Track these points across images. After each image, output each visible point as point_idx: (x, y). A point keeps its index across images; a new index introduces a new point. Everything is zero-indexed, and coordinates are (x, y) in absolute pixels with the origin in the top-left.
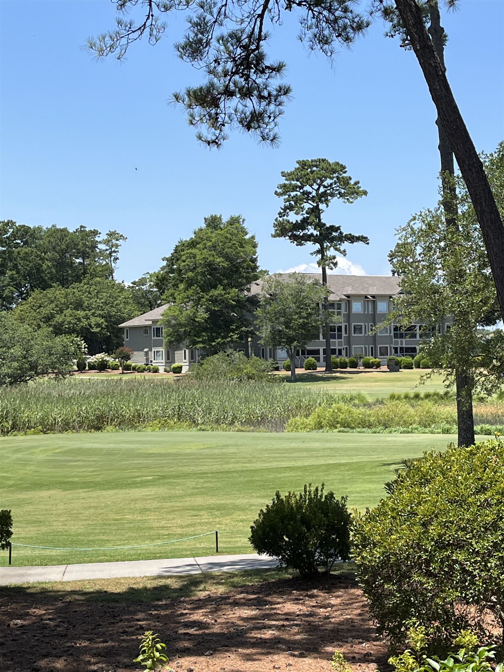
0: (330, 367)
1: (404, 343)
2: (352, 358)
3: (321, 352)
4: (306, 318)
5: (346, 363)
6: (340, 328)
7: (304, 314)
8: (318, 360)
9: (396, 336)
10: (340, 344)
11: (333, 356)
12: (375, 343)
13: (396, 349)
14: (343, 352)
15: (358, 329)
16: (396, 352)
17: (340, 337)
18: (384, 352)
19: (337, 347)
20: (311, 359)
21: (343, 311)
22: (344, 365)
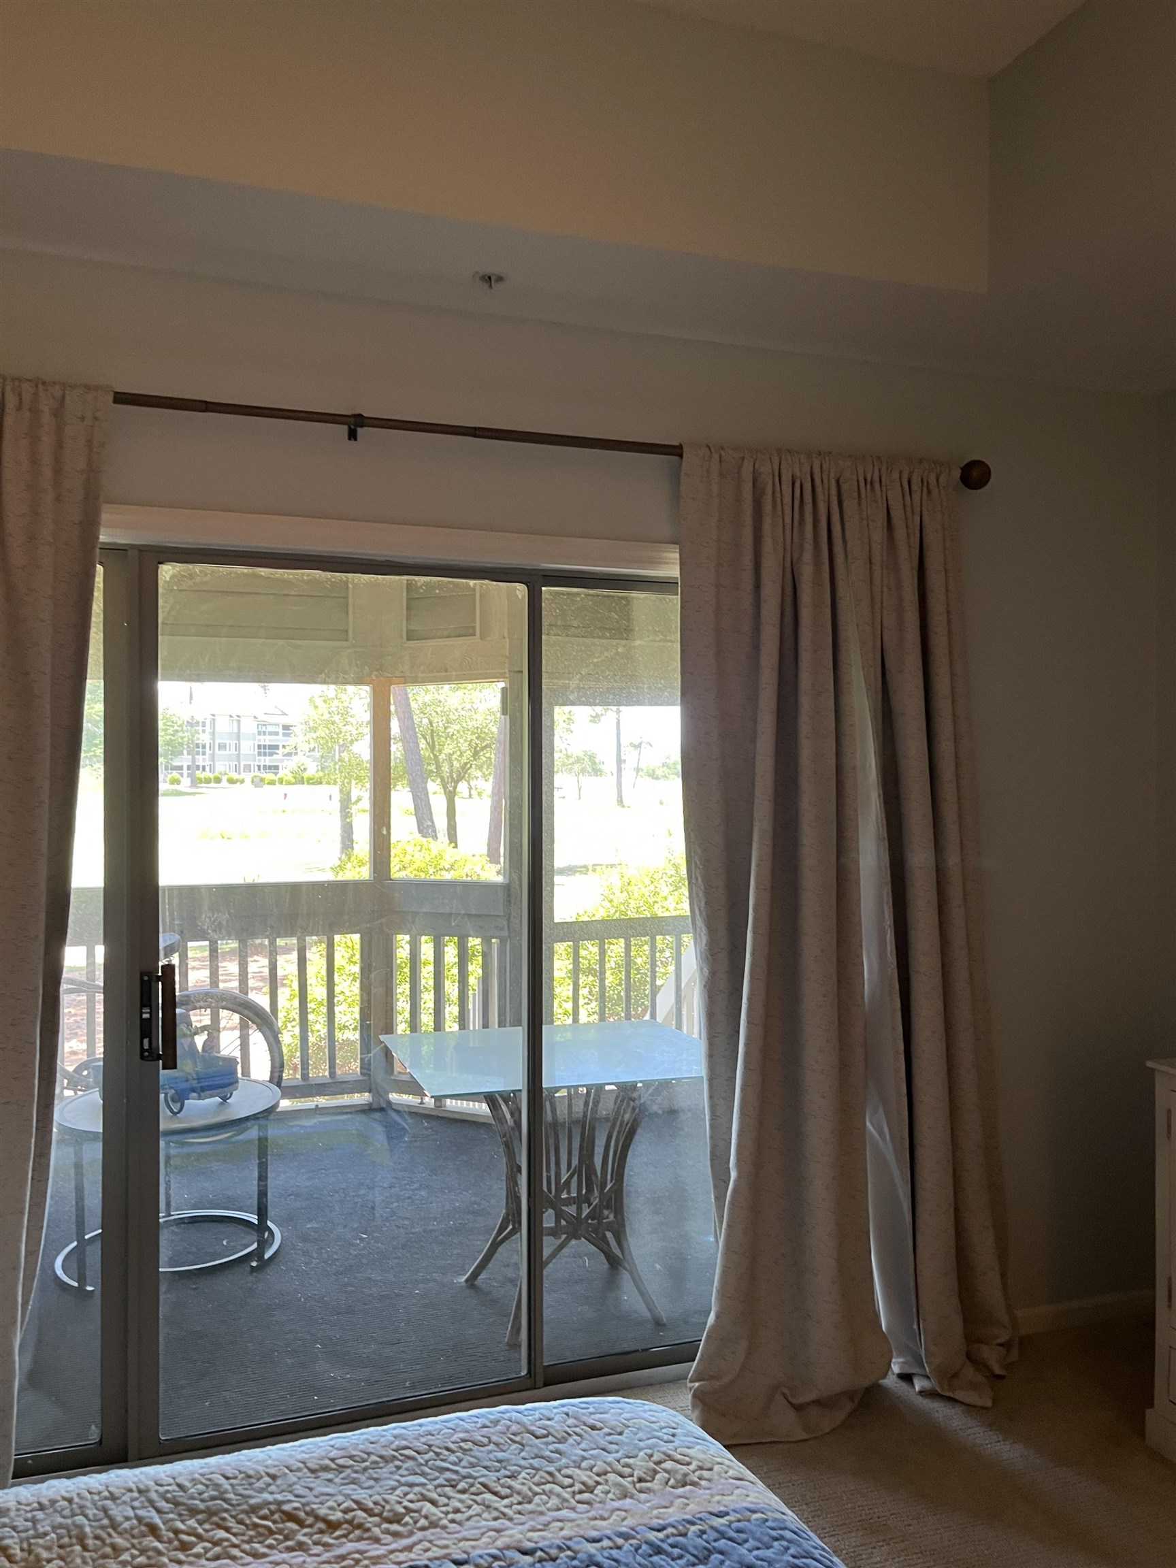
0: (195, 782)
1: (267, 761)
2: (216, 774)
3: (185, 768)
4: (173, 735)
5: (210, 779)
6: (204, 747)
7: (170, 732)
8: (182, 775)
9: (259, 754)
10: (204, 760)
11: (197, 772)
12: (239, 760)
13: (259, 767)
14: (207, 769)
15: (222, 747)
16: (259, 769)
17: (204, 754)
18: (248, 768)
19: (201, 764)
20: (175, 774)
21: (208, 728)
22: (208, 781)
